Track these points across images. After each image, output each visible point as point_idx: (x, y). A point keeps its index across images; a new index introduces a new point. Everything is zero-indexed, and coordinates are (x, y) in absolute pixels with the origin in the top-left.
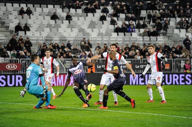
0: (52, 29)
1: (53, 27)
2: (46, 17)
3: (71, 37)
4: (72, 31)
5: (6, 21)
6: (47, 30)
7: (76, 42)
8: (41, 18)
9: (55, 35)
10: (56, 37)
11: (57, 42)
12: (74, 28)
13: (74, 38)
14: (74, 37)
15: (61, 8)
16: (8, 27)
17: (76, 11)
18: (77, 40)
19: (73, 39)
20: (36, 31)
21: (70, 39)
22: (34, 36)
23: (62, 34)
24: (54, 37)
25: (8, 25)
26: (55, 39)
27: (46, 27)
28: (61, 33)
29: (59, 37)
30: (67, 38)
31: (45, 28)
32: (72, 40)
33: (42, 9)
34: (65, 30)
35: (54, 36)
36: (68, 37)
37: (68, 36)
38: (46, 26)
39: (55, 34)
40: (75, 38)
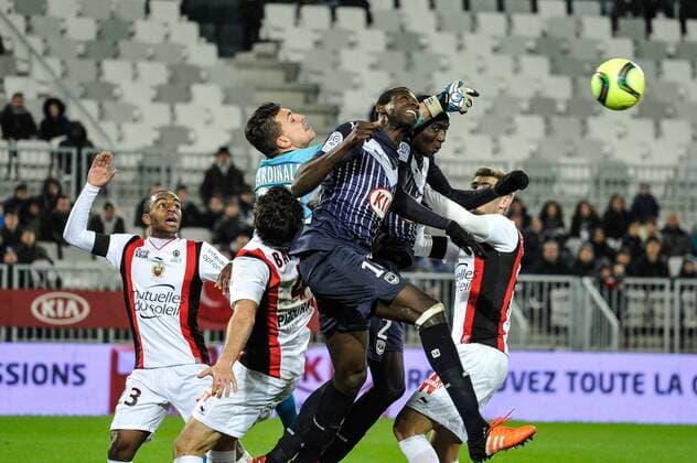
0: (555, 120)
1: (560, 114)
2: (527, 61)
3: (652, 168)
4: (658, 133)
5: (328, 81)
6: (531, 127)
7: (680, 192)
8: (502, 65)
9: (570, 155)
10: (574, 166)
11: (582, 191)
12: (669, 117)
13: (671, 173)
14: (667, 168)
15: (603, 13)
16: (335, 111)
17: (684, 30)
18: (682, 185)
19: (663, 176)
20: (473, 132)
21: (646, 176)
22: (461, 157)
23: (607, 149)
24: (566, 165)
25: (334, 100)
26: (569, 173)
27: (524, 113)
28: (599, 144)
29: (590, 166)
30: (631, 172)
31: (520, 120)
32: (658, 184)
33: (510, 21)
34: (621, 129)
35: (563, 160)
36: (636, 168)
37: (638, 161)
38: (525, 106)
39: (570, 148)
40: (676, 170)
